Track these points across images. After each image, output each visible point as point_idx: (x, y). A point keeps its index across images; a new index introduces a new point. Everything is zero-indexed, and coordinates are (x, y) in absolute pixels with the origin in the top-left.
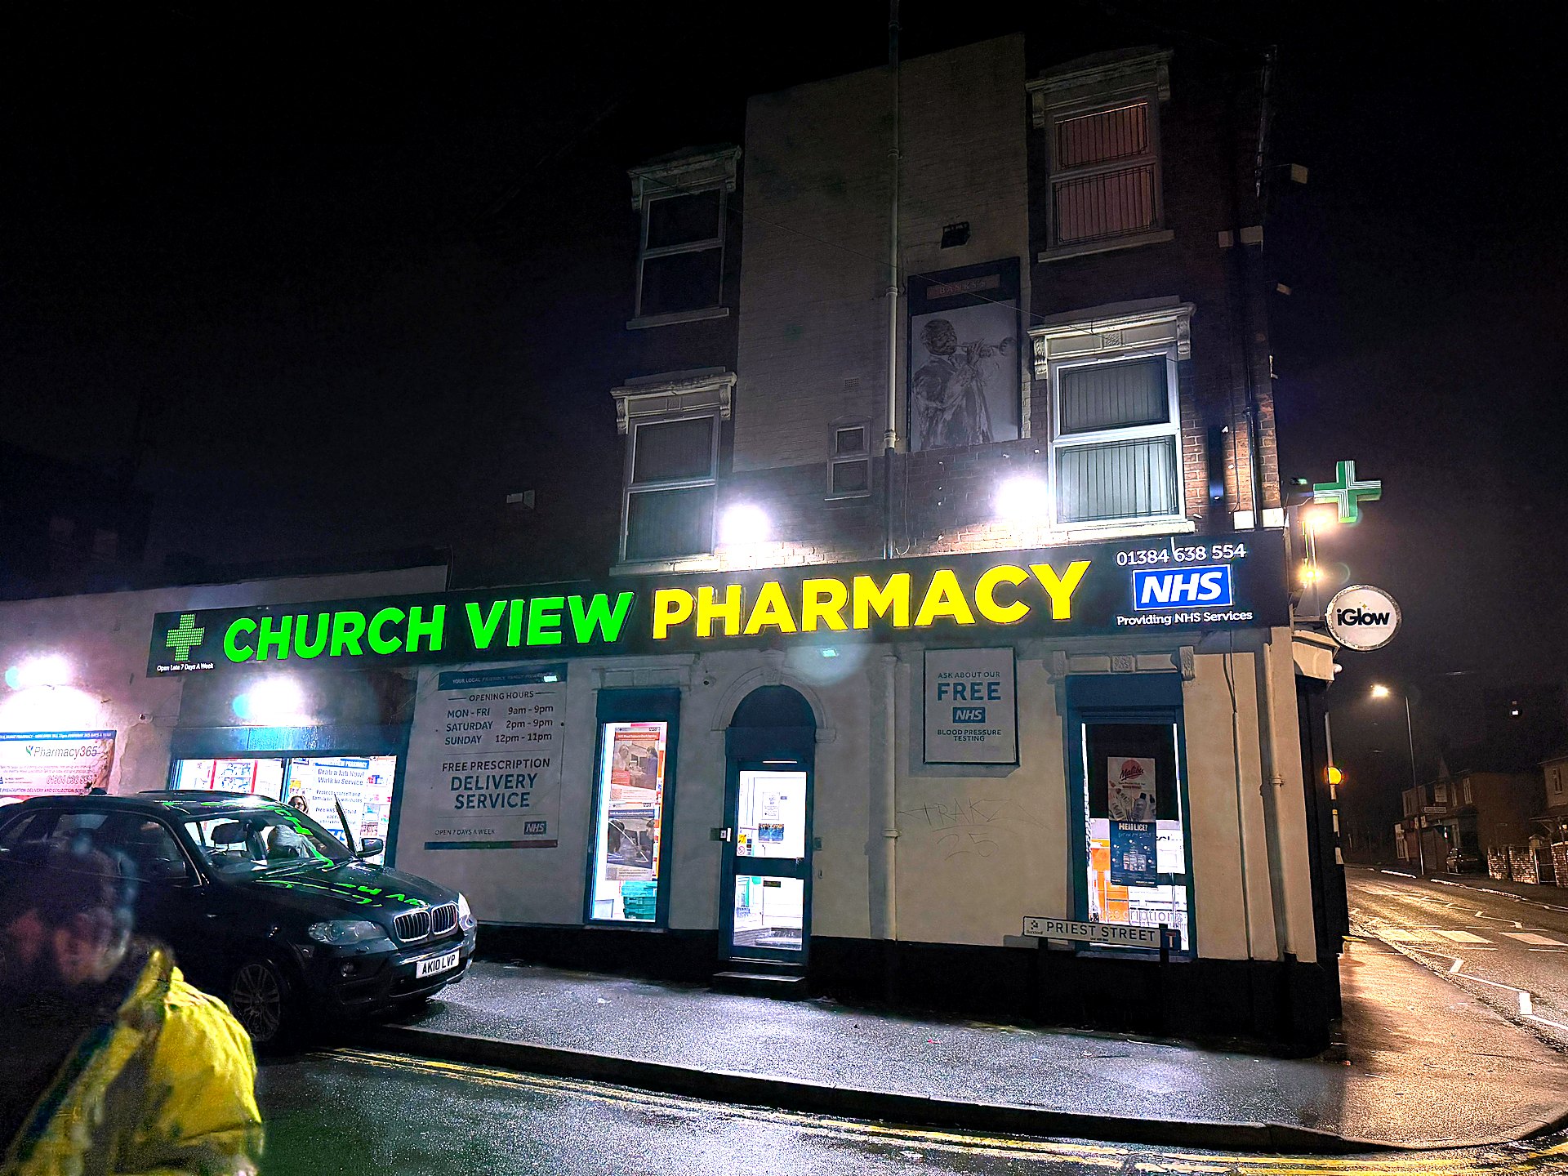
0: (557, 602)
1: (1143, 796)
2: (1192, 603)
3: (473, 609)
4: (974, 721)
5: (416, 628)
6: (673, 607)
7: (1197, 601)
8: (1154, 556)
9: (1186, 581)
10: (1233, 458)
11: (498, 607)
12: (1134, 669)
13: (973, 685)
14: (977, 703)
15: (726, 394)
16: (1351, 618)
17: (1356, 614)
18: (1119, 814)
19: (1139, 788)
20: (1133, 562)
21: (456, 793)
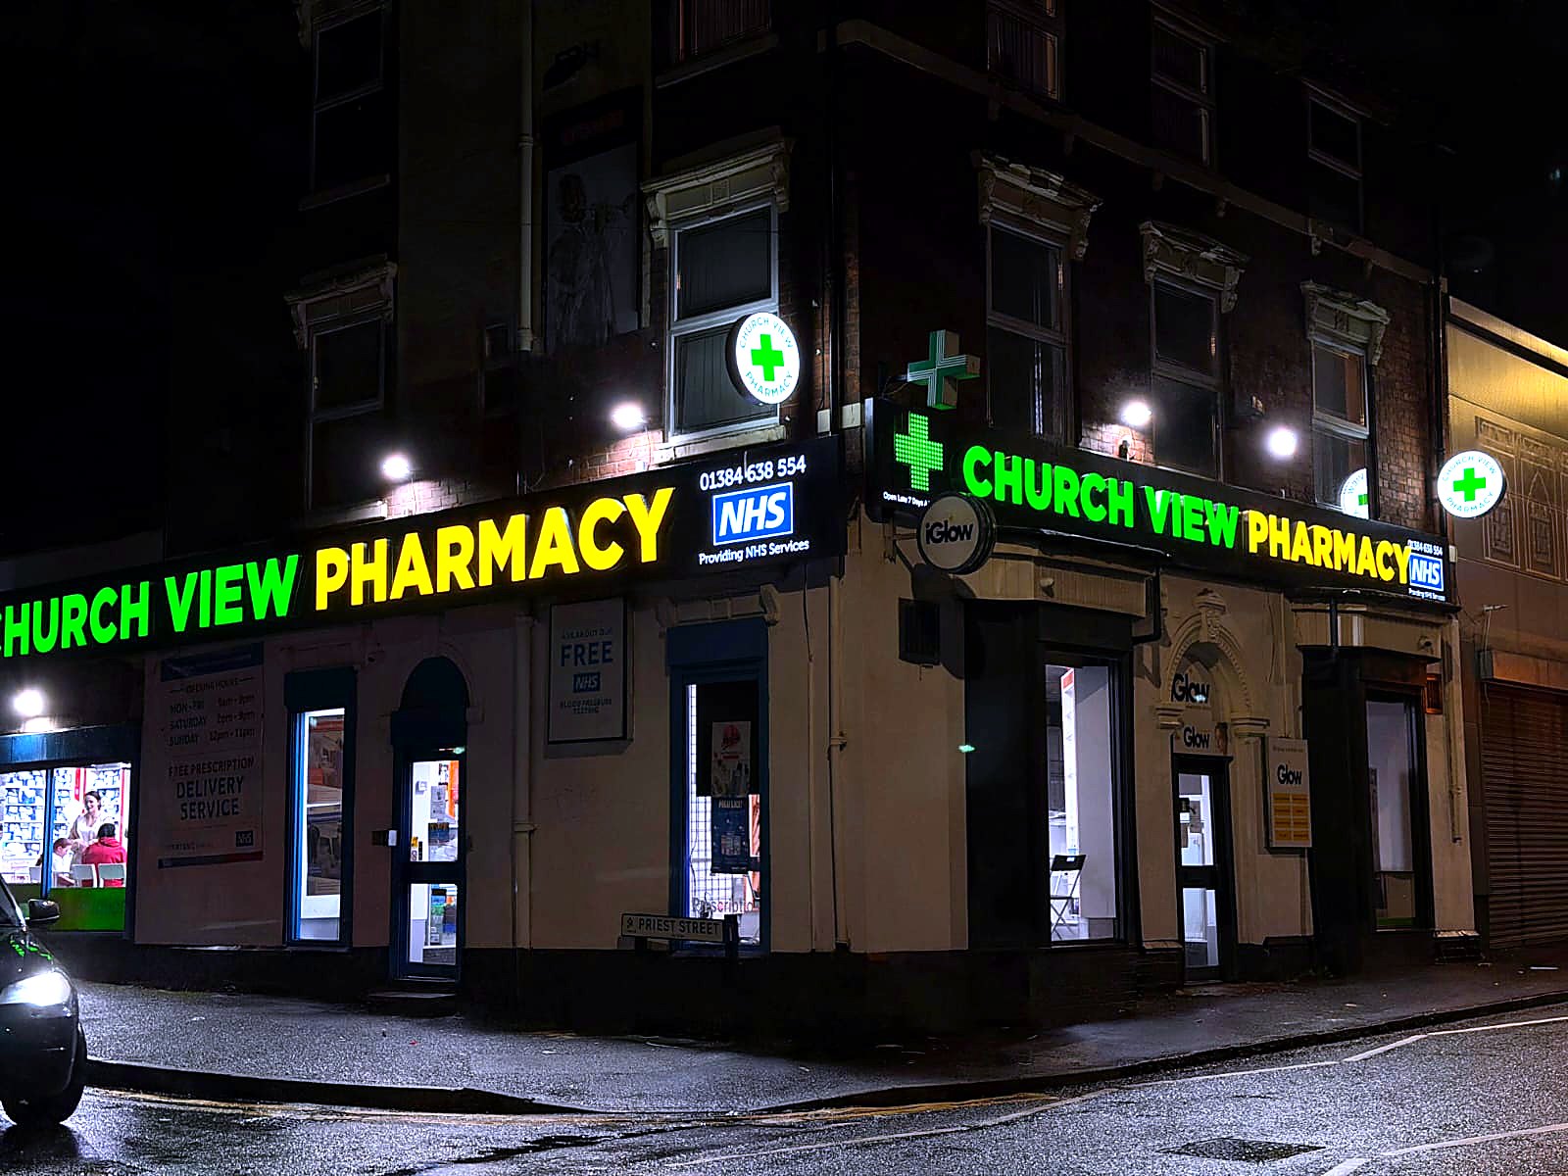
0: (234, 572)
1: (740, 767)
2: (760, 533)
3: (170, 583)
4: (591, 690)
5: (129, 611)
6: (332, 570)
7: (766, 531)
8: (730, 477)
9: (756, 506)
10: (820, 340)
11: (191, 578)
12: (729, 615)
13: (591, 645)
14: (591, 669)
15: (388, 288)
16: (939, 533)
17: (943, 529)
18: (720, 789)
19: (737, 757)
20: (713, 486)
21: (181, 801)
